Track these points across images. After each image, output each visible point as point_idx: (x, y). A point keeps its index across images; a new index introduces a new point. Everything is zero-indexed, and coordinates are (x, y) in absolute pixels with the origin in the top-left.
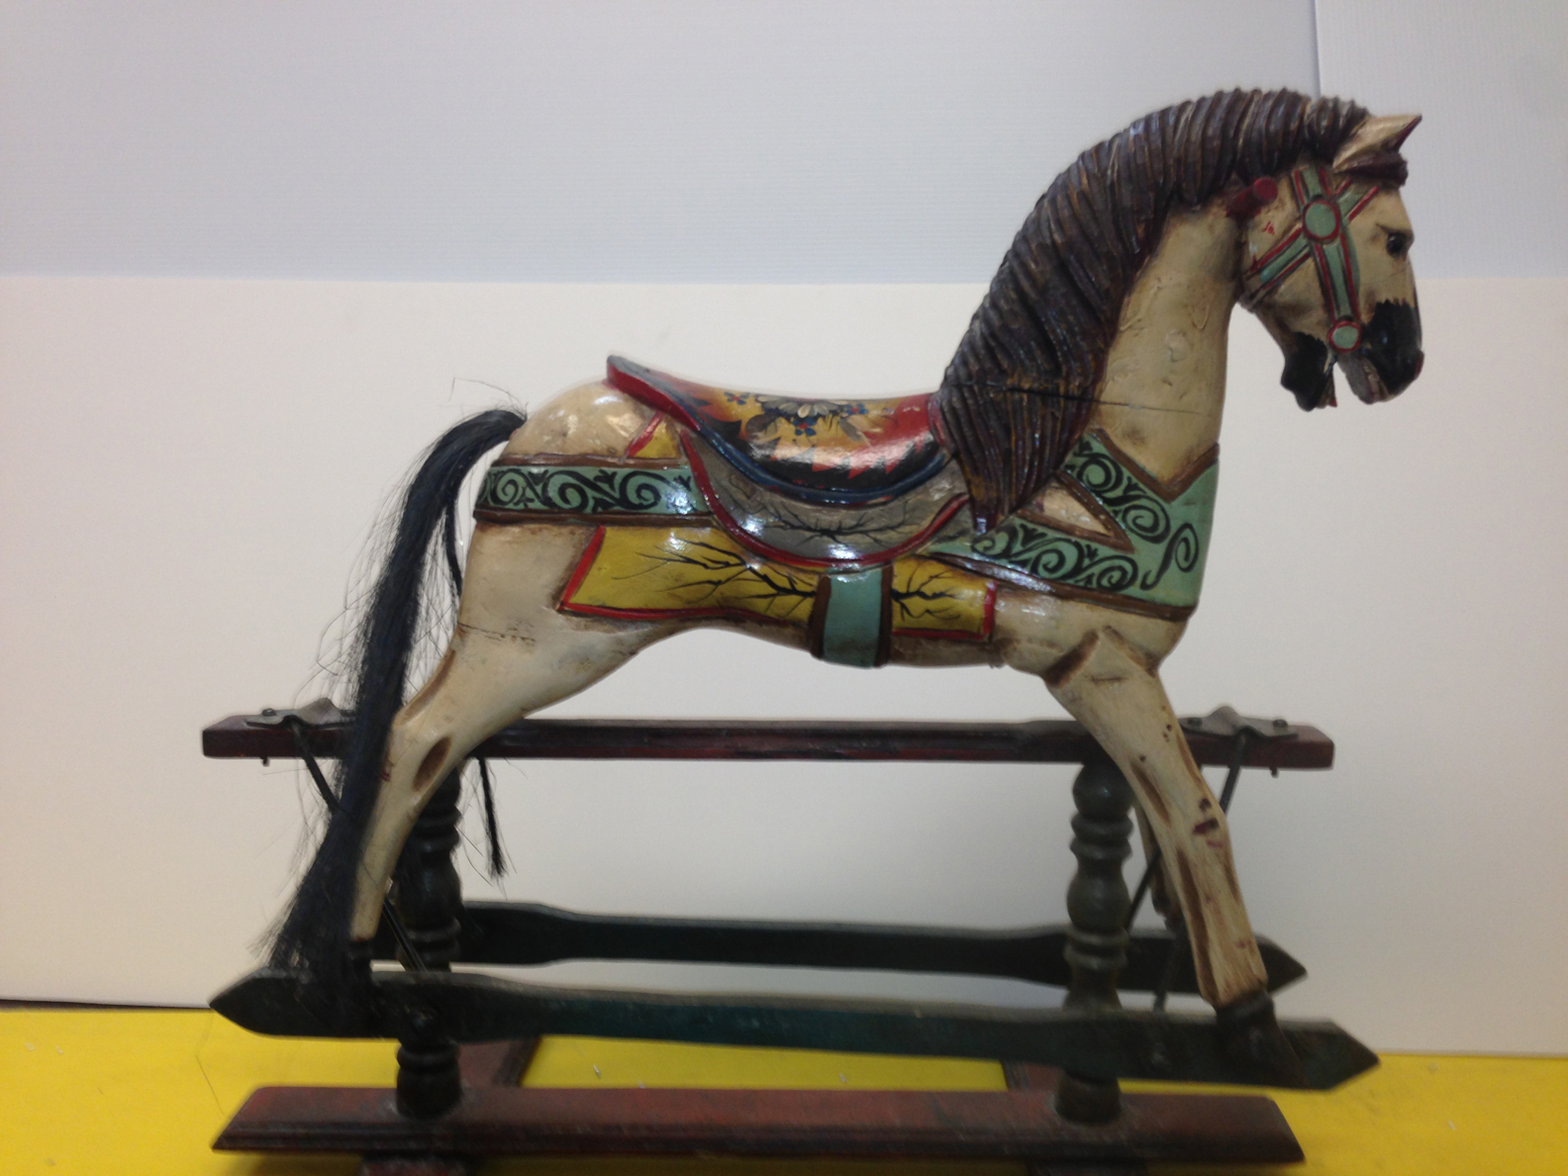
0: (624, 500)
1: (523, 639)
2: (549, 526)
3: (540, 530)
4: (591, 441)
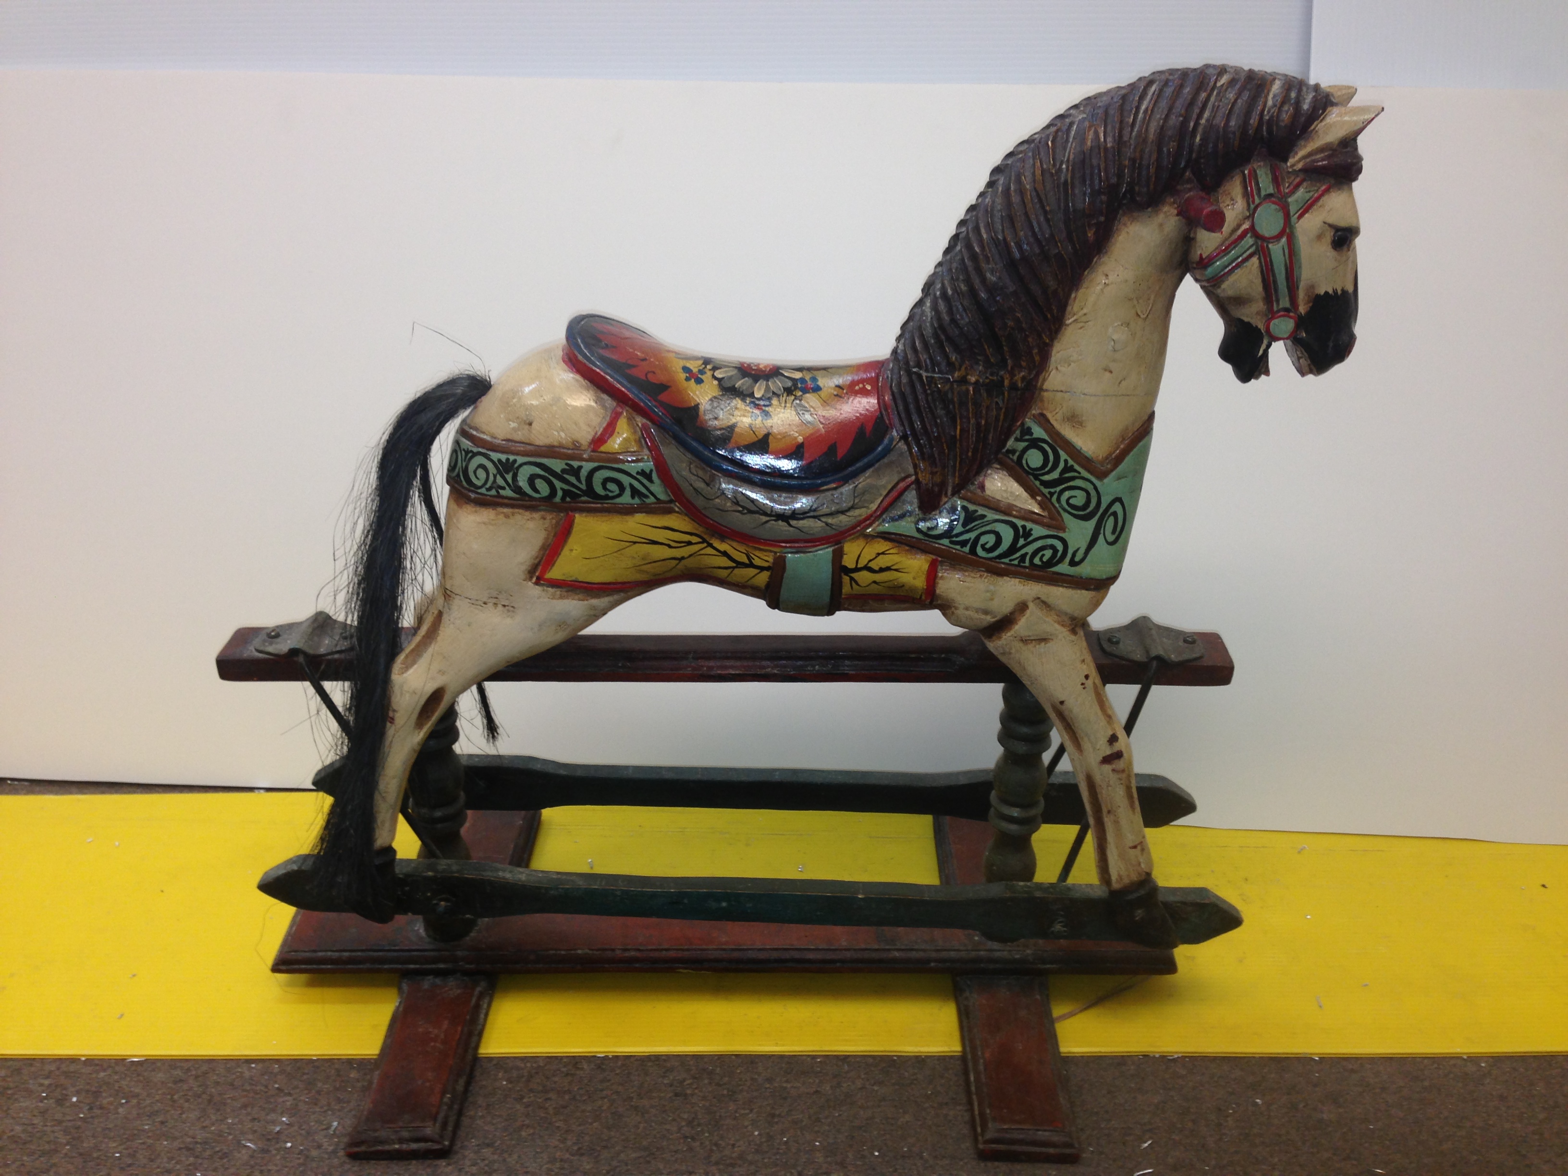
0: (590, 491)
1: (504, 606)
2: (521, 511)
3: (513, 514)
4: (556, 433)
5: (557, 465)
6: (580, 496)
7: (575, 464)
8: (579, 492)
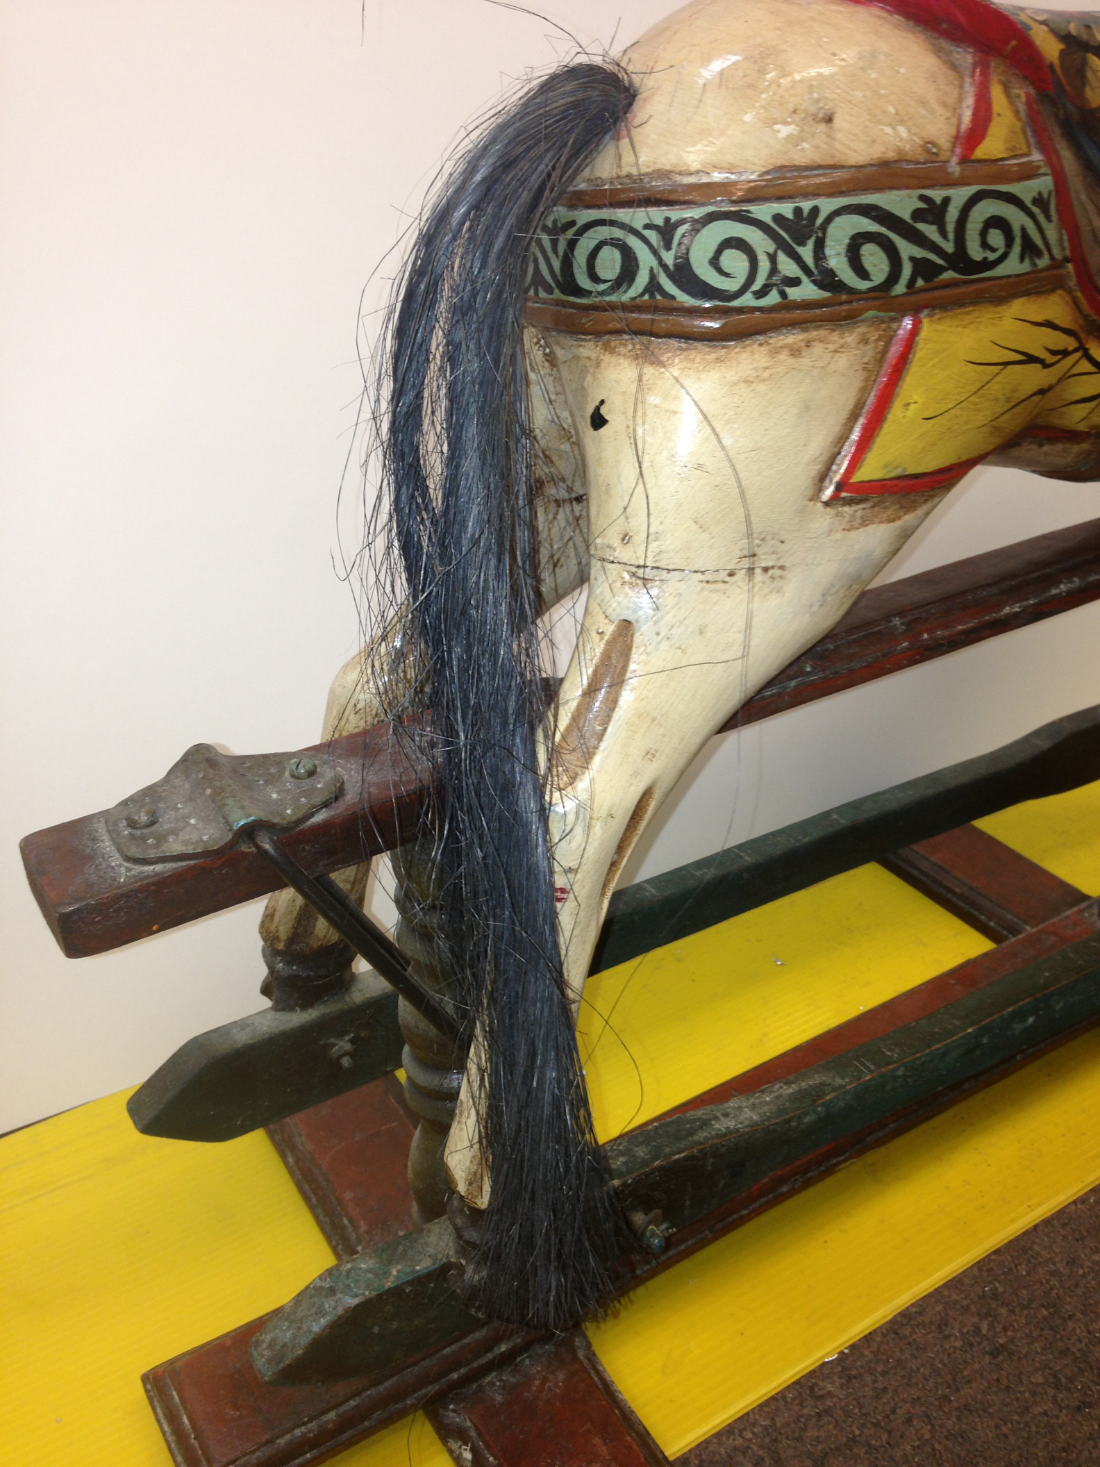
5: (901, 203)
6: (942, 269)
7: (937, 195)
8: (940, 262)
